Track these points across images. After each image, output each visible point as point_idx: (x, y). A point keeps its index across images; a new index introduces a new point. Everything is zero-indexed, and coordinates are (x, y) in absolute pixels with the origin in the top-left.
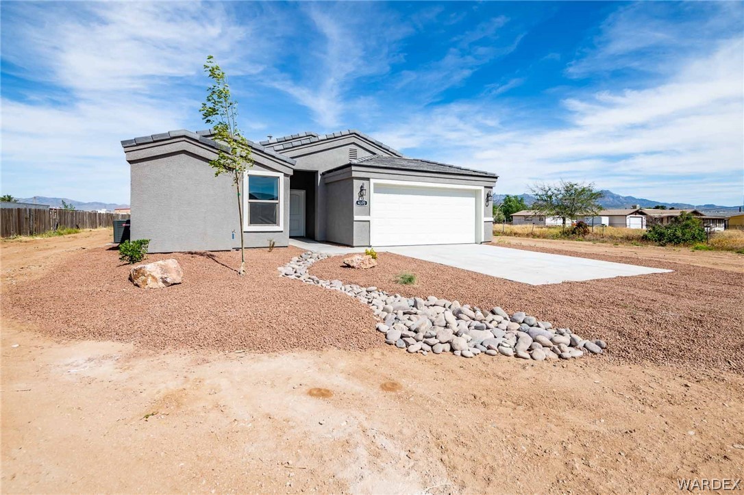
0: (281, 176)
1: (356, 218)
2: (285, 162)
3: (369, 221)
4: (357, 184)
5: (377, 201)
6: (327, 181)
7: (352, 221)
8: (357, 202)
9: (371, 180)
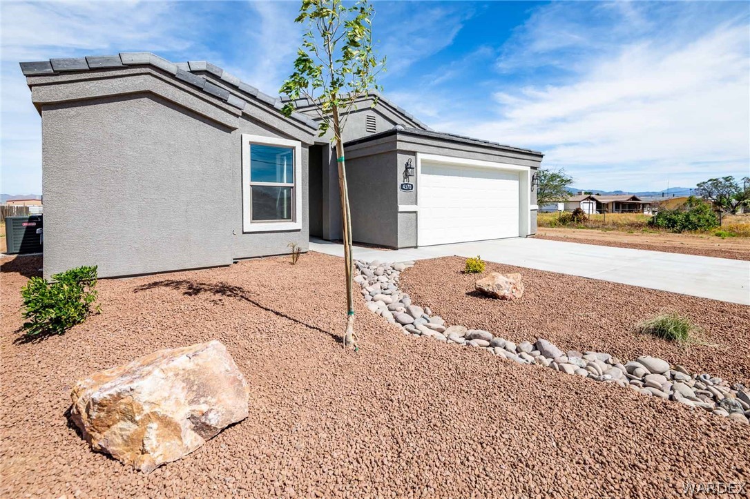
0: (298, 145)
1: (402, 208)
2: (304, 124)
3: (415, 212)
4: (402, 160)
5: (426, 183)
6: (353, 155)
7: (395, 211)
8: (402, 185)
9: (418, 154)
